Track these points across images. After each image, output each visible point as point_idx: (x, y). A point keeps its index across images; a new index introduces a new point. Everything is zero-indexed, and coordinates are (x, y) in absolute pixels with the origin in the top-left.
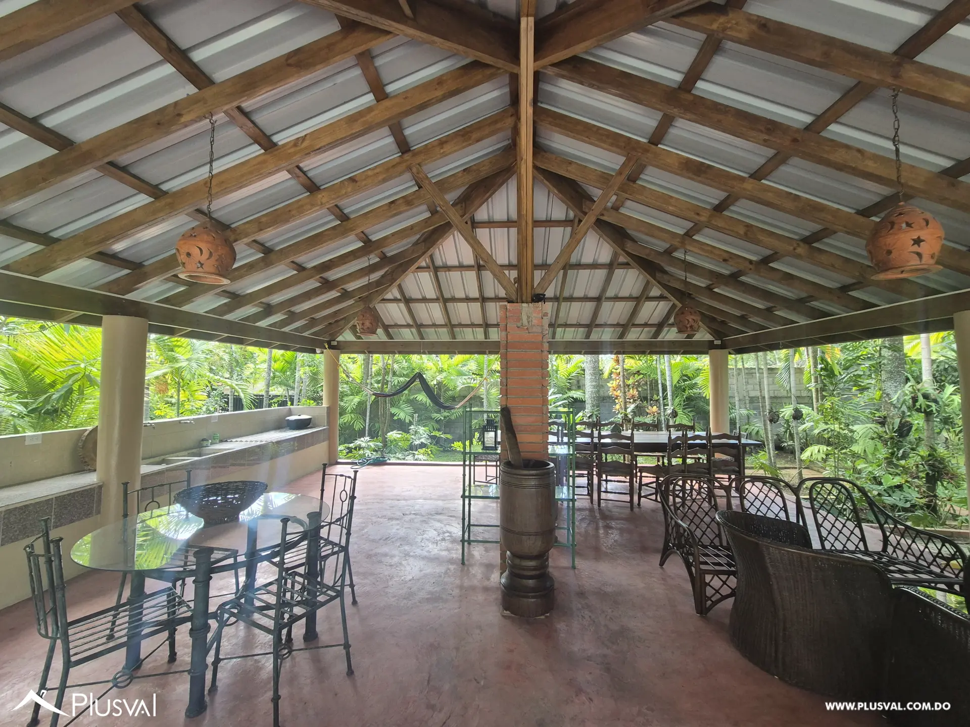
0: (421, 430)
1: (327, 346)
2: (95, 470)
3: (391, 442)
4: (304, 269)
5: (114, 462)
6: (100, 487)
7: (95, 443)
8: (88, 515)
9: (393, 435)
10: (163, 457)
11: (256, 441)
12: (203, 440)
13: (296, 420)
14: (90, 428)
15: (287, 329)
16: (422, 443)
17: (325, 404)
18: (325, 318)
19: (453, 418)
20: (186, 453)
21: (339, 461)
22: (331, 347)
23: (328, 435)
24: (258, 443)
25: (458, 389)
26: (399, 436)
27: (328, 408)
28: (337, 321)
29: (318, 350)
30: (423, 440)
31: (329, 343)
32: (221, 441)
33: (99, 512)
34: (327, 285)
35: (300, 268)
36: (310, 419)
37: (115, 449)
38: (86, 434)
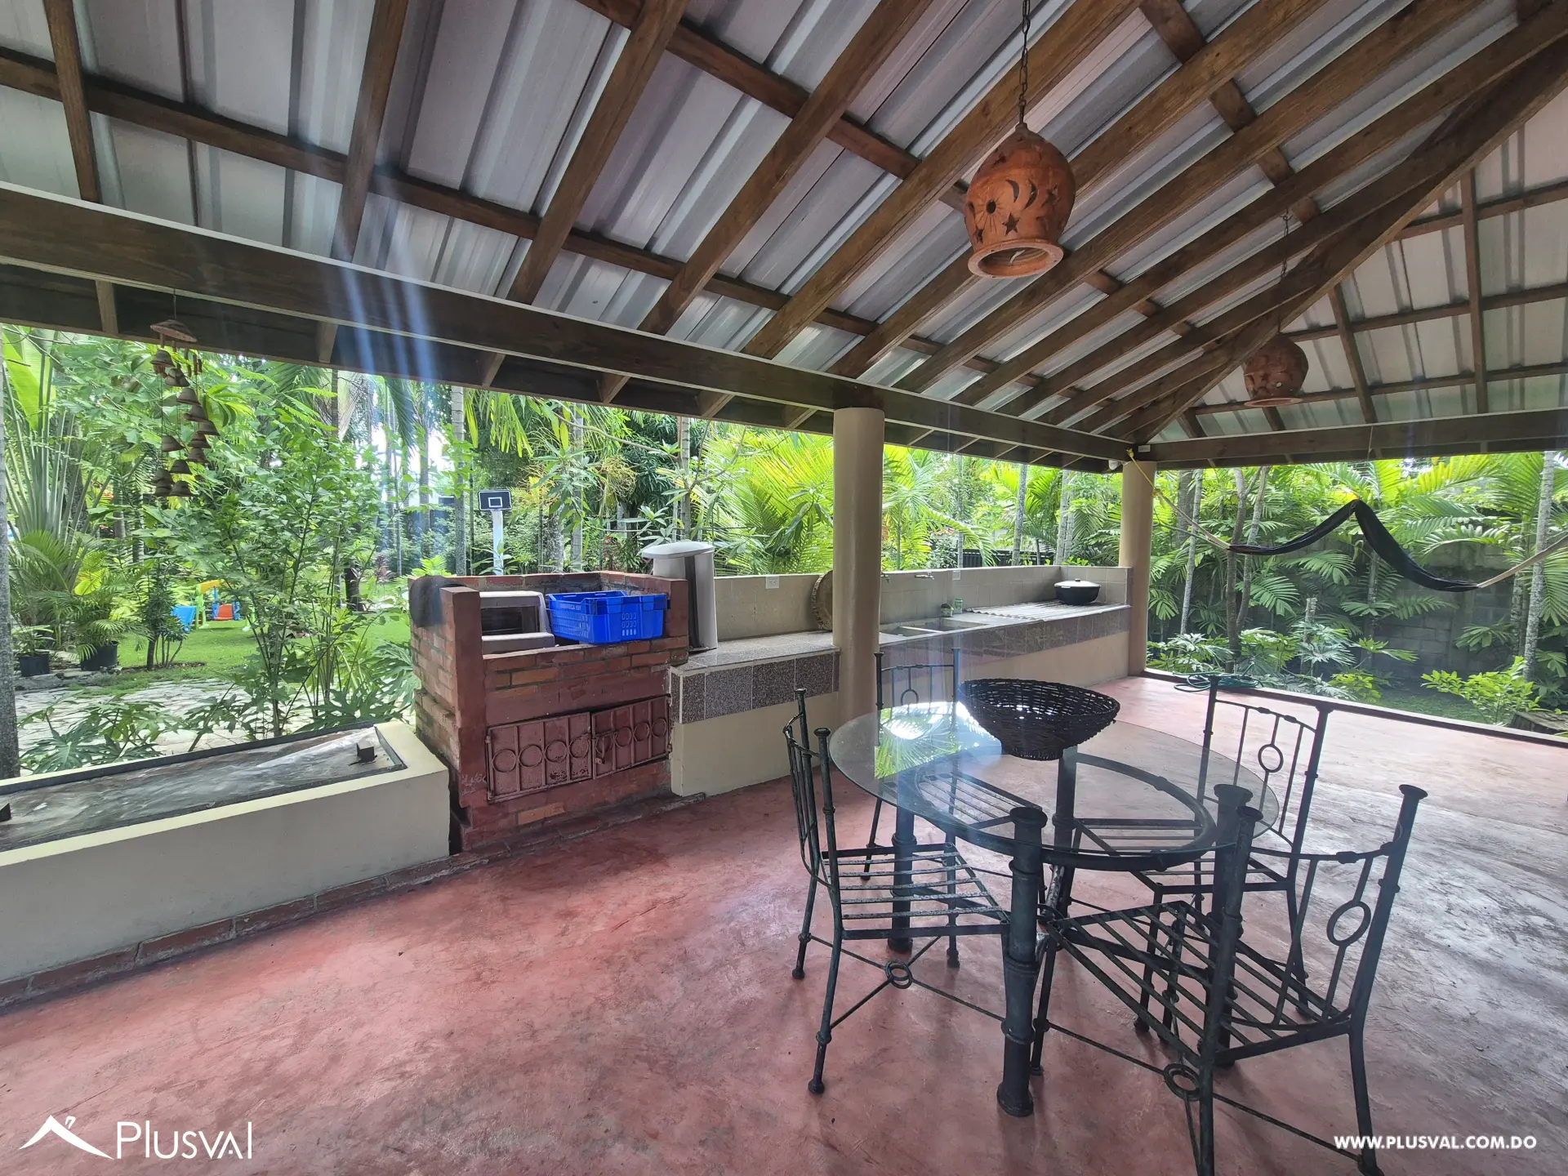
0: (1326, 632)
1: (1131, 455)
2: (831, 631)
3: (1252, 649)
4: (1121, 285)
5: (850, 622)
6: (838, 655)
7: (830, 595)
8: (827, 690)
9: (1253, 635)
10: (897, 624)
11: (1017, 617)
12: (944, 606)
13: (1073, 589)
14: (822, 574)
15: (1065, 425)
16: (1331, 660)
17: (1123, 563)
18: (1136, 396)
19: (1403, 615)
20: (923, 622)
21: (1148, 670)
22: (1139, 457)
23: (1129, 619)
24: (1020, 621)
25: (1428, 549)
26: (1271, 640)
27: (1130, 571)
28: (1155, 403)
29: (1112, 465)
30: (1333, 655)
31: (1135, 448)
32: (965, 611)
33: (837, 688)
34: (1158, 317)
35: (1113, 285)
36: (1097, 589)
37: (852, 603)
38: (819, 581)
